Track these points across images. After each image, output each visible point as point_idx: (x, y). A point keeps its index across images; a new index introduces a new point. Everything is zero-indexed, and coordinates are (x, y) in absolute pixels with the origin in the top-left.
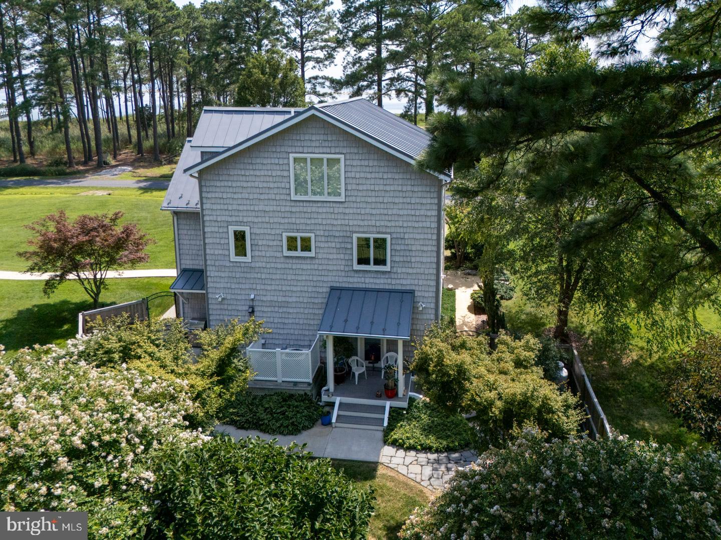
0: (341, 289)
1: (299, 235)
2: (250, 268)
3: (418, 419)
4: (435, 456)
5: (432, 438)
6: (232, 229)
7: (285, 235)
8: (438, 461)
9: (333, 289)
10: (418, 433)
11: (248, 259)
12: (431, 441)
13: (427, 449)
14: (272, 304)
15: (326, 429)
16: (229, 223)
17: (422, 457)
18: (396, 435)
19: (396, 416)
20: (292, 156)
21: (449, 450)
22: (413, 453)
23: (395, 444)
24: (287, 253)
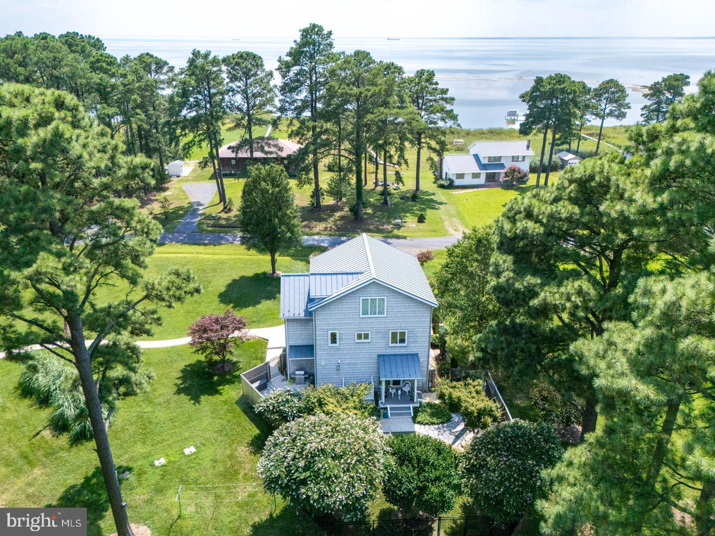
0: (384, 356)
1: (363, 333)
2: (338, 349)
3: (426, 411)
4: (436, 426)
5: (435, 419)
6: (330, 332)
7: (356, 333)
8: (439, 428)
9: (379, 356)
10: (428, 418)
11: (337, 345)
12: (435, 420)
13: (433, 424)
14: (349, 364)
15: (387, 419)
16: (329, 330)
17: (432, 427)
18: (419, 419)
19: (416, 410)
20: (361, 298)
21: (442, 423)
22: (427, 426)
23: (419, 423)
24: (357, 341)
